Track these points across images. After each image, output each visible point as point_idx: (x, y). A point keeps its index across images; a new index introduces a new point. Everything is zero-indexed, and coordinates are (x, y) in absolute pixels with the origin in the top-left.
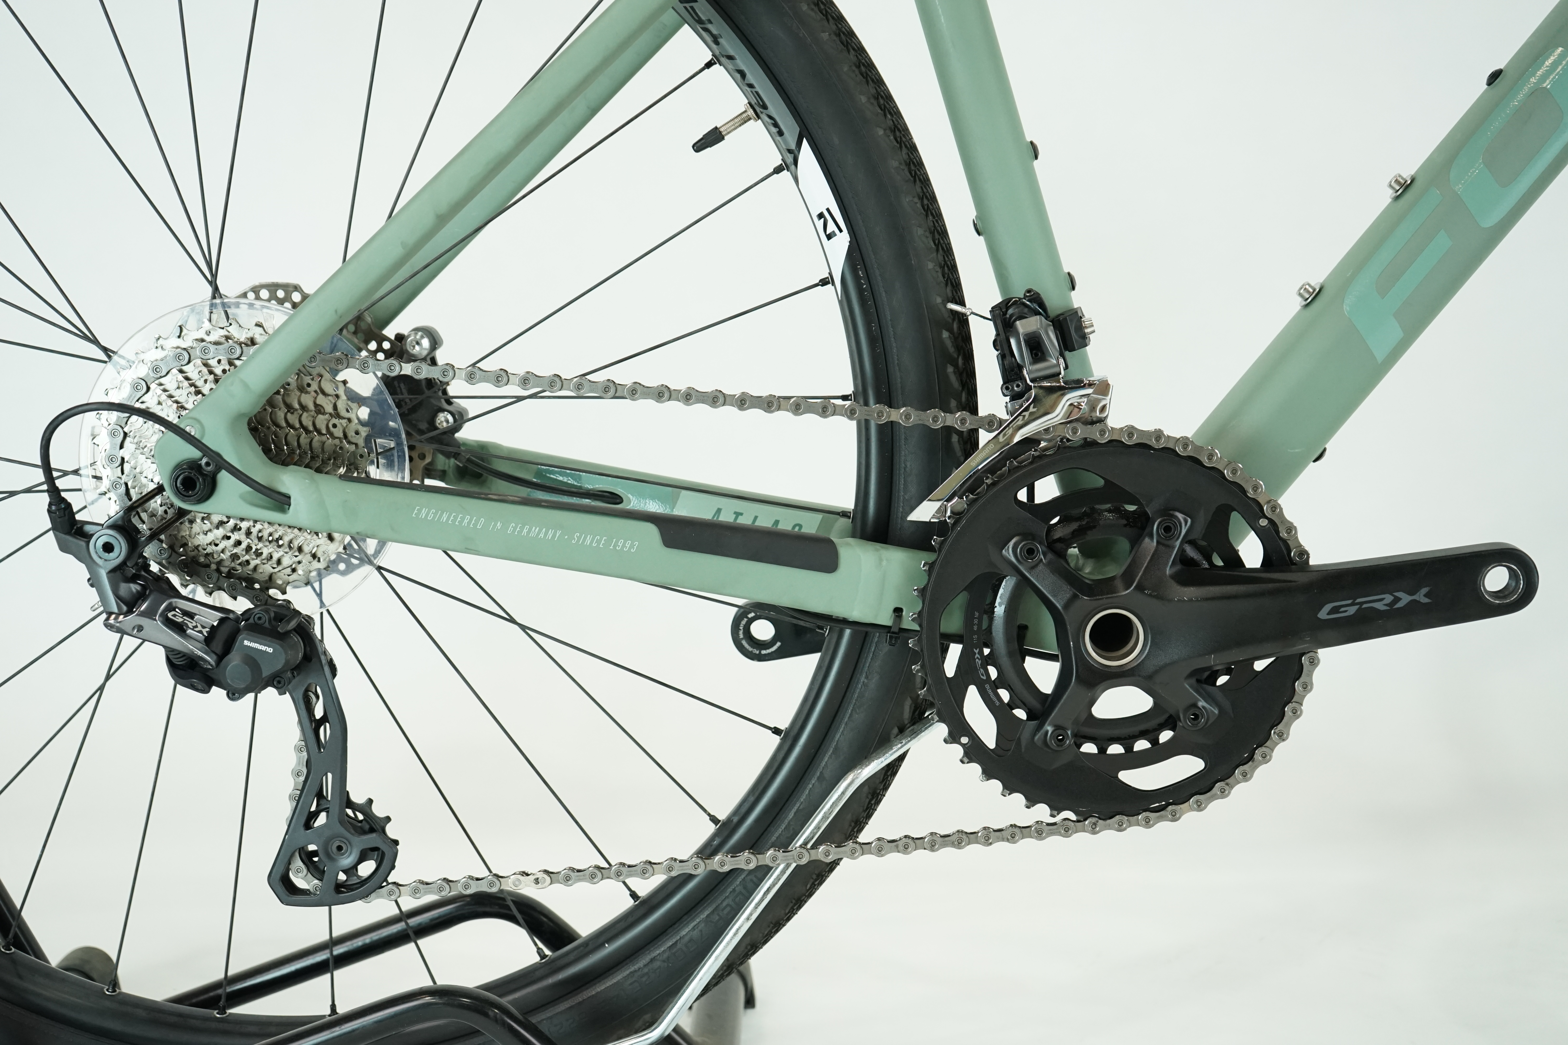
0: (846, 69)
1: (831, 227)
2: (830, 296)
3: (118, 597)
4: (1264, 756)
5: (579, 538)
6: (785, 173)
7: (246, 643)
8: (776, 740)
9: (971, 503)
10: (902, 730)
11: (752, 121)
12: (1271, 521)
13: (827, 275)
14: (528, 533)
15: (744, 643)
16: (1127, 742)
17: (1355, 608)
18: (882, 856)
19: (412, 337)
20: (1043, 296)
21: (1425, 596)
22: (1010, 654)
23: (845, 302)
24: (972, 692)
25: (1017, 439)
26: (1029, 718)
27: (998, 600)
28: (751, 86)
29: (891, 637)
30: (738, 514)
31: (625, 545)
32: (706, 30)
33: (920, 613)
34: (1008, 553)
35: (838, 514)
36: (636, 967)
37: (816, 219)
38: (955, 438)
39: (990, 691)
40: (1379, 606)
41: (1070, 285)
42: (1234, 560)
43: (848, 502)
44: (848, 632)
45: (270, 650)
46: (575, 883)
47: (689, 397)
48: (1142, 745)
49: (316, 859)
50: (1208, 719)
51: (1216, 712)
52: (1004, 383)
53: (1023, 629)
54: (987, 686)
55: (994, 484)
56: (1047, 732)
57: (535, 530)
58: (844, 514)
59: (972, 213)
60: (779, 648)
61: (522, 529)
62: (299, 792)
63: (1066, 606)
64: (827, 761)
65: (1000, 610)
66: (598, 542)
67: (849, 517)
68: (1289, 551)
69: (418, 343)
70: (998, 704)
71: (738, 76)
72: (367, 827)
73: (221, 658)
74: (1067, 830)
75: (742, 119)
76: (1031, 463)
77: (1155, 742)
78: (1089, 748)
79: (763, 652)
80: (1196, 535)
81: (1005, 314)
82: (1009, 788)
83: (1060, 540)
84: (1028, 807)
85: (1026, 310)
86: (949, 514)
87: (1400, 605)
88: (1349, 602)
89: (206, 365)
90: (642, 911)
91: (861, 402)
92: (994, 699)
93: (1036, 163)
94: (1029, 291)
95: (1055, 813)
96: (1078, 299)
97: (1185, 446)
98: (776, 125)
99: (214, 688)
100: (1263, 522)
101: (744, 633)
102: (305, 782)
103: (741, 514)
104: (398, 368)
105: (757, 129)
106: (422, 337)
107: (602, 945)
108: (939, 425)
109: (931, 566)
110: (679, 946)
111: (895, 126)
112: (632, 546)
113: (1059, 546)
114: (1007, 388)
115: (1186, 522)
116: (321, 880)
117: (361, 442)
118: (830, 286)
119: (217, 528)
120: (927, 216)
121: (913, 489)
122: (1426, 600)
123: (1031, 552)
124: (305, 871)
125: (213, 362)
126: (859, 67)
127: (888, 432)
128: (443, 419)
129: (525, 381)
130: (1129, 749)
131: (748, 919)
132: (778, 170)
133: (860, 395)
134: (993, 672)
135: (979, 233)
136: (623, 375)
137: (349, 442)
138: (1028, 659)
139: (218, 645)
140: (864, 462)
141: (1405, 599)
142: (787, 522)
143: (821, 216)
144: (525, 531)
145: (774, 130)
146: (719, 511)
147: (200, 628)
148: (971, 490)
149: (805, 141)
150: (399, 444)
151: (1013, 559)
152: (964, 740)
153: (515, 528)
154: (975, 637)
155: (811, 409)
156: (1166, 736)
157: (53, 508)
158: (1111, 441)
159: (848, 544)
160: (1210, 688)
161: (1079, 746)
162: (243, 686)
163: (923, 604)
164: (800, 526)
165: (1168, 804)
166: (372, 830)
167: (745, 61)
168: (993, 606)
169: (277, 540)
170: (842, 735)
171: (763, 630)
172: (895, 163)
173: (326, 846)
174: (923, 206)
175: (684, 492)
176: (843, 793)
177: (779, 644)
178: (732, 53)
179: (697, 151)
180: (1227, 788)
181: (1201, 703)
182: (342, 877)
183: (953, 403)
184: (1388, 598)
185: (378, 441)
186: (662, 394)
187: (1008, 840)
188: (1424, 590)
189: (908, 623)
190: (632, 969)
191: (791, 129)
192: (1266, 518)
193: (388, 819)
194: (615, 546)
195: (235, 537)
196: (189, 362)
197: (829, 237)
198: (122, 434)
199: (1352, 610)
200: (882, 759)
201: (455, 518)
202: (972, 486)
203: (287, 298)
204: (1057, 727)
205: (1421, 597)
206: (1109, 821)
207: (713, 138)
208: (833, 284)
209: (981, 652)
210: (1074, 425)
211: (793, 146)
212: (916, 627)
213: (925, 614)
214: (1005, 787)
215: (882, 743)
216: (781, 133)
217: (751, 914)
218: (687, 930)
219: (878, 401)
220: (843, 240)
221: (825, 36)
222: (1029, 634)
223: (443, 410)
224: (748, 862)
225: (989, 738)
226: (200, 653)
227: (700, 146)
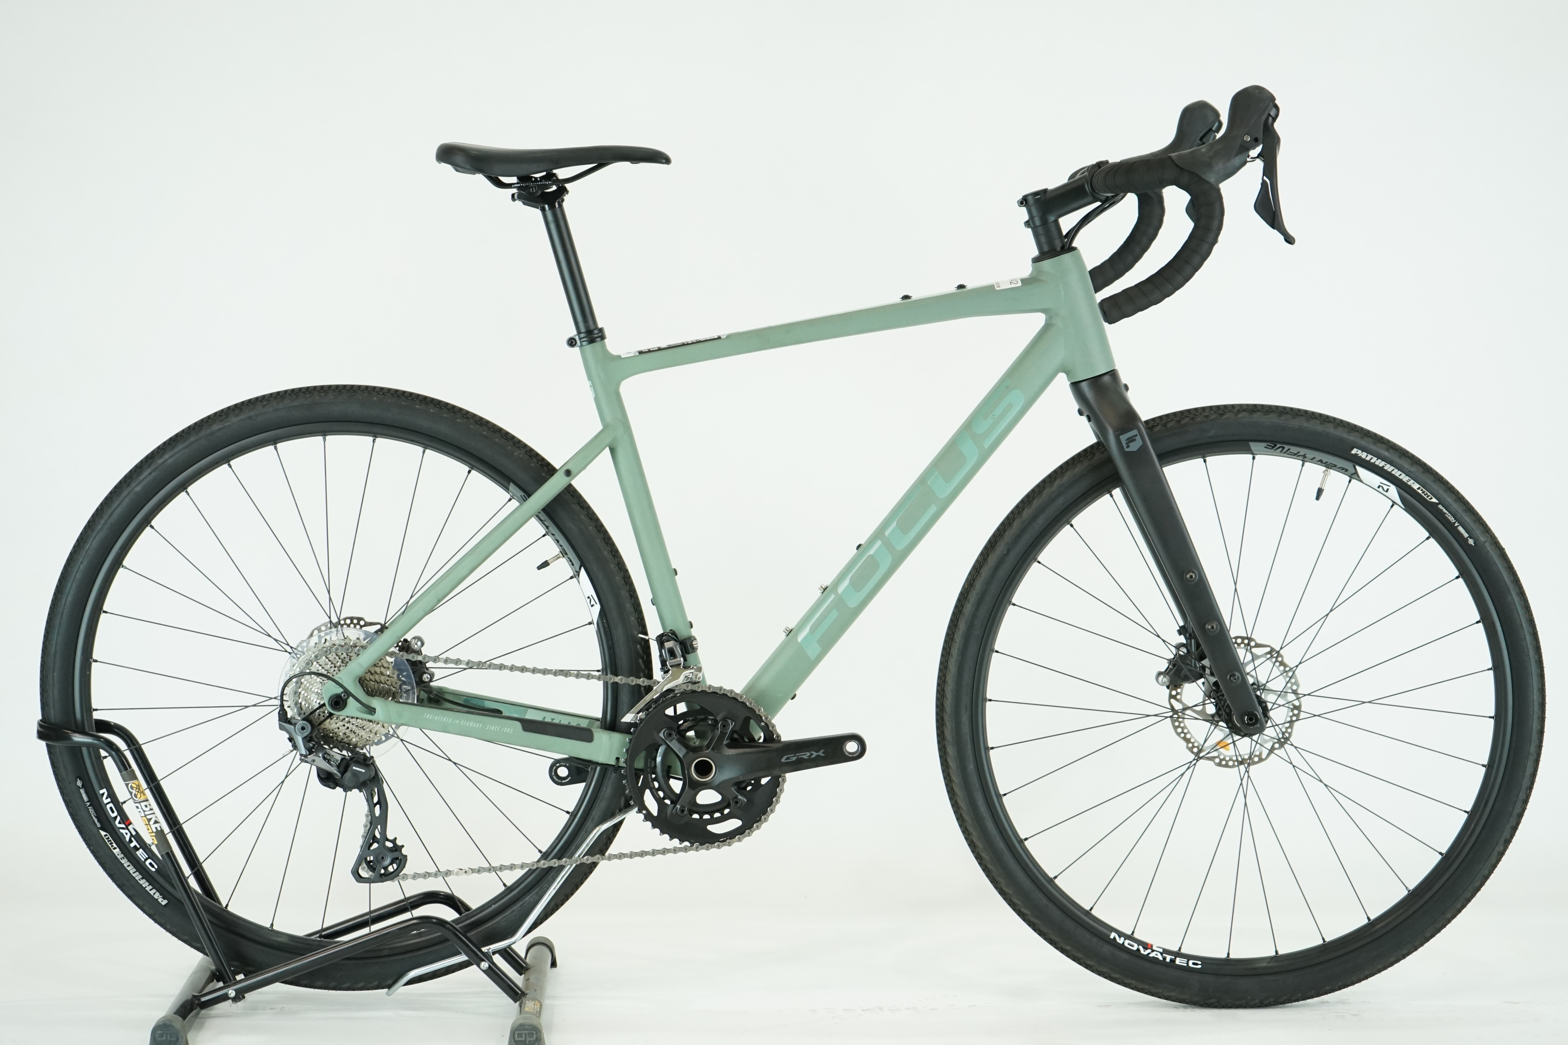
0: (599, 541)
1: (593, 602)
2: (593, 629)
3: (305, 747)
4: (765, 819)
5: (489, 727)
6: (574, 579)
7: (354, 768)
8: (568, 816)
9: (647, 715)
10: (620, 811)
11: (561, 558)
12: (766, 723)
13: (591, 621)
14: (469, 725)
15: (554, 777)
16: (711, 813)
17: (796, 757)
18: (610, 860)
19: (414, 642)
20: (676, 632)
21: (823, 753)
22: (663, 777)
23: (599, 631)
24: (648, 792)
25: (664, 690)
26: (671, 803)
27: (658, 755)
28: (561, 546)
29: (615, 769)
30: (553, 719)
31: (507, 730)
32: (543, 523)
33: (626, 760)
34: (661, 735)
35: (595, 719)
36: (506, 914)
37: (587, 598)
38: (642, 689)
39: (655, 792)
40: (805, 757)
41: (690, 626)
42: (752, 740)
43: (599, 714)
44: (598, 768)
45: (364, 771)
46: (482, 872)
47: (534, 671)
48: (717, 815)
49: (371, 864)
50: (742, 804)
51: (746, 800)
52: (662, 666)
53: (670, 767)
54: (654, 790)
55: (656, 707)
56: (677, 808)
57: (472, 724)
58: (597, 720)
59: (651, 597)
60: (570, 780)
61: (467, 723)
62: (366, 834)
63: (684, 756)
64: (589, 824)
65: (659, 759)
66: (497, 729)
67: (599, 721)
68: (773, 735)
69: (416, 644)
70: (658, 797)
71: (556, 542)
72: (394, 849)
73: (343, 774)
74: (686, 850)
75: (557, 558)
76: (671, 699)
77: (722, 814)
78: (696, 816)
79: (563, 781)
80: (737, 729)
81: (662, 639)
82: (663, 832)
83: (683, 730)
84: (670, 840)
85: (670, 638)
86: (638, 719)
87: (813, 756)
88: (793, 755)
89: (337, 655)
90: (507, 892)
91: (605, 673)
92: (656, 795)
93: (676, 577)
94: (671, 630)
95: (681, 843)
96: (694, 632)
97: (731, 693)
98: (571, 561)
99: (337, 788)
100: (763, 724)
101: (554, 773)
102: (369, 829)
103: (554, 719)
104: (416, 658)
105: (563, 561)
106: (418, 641)
107: (491, 906)
108: (634, 683)
109: (631, 740)
110: (525, 904)
111: (619, 563)
112: (510, 731)
113: (683, 733)
114: (662, 669)
115: (732, 724)
116: (374, 873)
117: (398, 687)
118: (592, 625)
119: (342, 721)
120: (631, 599)
121: (625, 709)
122: (823, 755)
123: (670, 735)
124: (367, 868)
125: (340, 654)
126: (604, 540)
127: (615, 685)
128: (426, 677)
129: (468, 663)
130: (712, 817)
131: (554, 889)
132: (572, 578)
133: (604, 670)
134: (656, 785)
135: (653, 605)
136: (507, 661)
137: (394, 687)
138: (671, 780)
139: (342, 769)
140: (605, 697)
141: (815, 754)
142: (574, 722)
143: (589, 597)
144: (468, 724)
145: (570, 563)
146: (545, 718)
147: (335, 762)
148: (647, 710)
149: (582, 568)
150: (413, 688)
151: (663, 737)
152: (644, 812)
153: (464, 723)
154: (649, 769)
155: (583, 676)
156: (727, 811)
157: (281, 712)
158: (702, 691)
159: (598, 732)
160: (744, 791)
161: (692, 816)
162: (352, 786)
163: (628, 755)
164: (579, 725)
165: (727, 839)
166: (396, 850)
167: (559, 536)
168: (656, 757)
169: (363, 727)
170: (596, 813)
171: (563, 772)
172: (618, 578)
173: (376, 858)
174: (630, 595)
175: (530, 710)
176: (595, 835)
177: (570, 778)
178: (554, 533)
179: (539, 569)
180: (751, 832)
181: (740, 797)
182: (383, 871)
183: (642, 674)
184: (808, 754)
185: (404, 686)
186: (523, 669)
187: (662, 854)
188: (822, 751)
189: (622, 763)
190: (504, 915)
191: (577, 563)
192: (764, 722)
193: (403, 846)
194: (503, 731)
195: (347, 725)
196: (330, 653)
197: (592, 606)
198: (300, 683)
199: (794, 759)
200: (611, 822)
201: (440, 718)
202: (647, 708)
203: (358, 623)
204: (682, 806)
205: (821, 753)
206: (703, 846)
207: (545, 564)
208: (593, 624)
209: (651, 776)
210: (688, 684)
211: (578, 570)
212: (625, 766)
213: (628, 760)
214: (661, 832)
215: (612, 816)
216: (573, 565)
217: (556, 887)
218: (528, 898)
219: (612, 673)
220: (598, 607)
221: (591, 528)
222: (672, 770)
223: (425, 673)
224: (555, 863)
225: (655, 812)
226: (336, 772)
227: (539, 568)
